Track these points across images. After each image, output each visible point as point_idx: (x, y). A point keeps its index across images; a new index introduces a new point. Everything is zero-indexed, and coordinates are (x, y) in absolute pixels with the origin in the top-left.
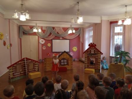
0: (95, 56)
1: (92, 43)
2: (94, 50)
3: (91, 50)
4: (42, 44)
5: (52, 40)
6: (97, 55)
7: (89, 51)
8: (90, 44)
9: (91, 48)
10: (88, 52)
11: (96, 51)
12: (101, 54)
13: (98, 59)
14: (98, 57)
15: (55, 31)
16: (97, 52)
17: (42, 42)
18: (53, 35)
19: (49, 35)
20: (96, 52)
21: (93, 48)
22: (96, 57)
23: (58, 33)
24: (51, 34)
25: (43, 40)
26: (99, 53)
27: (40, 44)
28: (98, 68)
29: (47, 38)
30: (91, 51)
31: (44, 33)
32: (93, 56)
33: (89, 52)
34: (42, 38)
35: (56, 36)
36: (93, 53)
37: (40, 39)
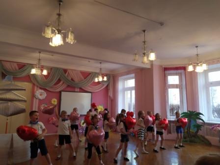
5: (60, 92)
15: (68, 76)
18: (63, 83)
19: (57, 83)
29: (51, 87)
31: (46, 79)
37: (37, 90)
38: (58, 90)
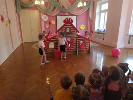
0: (70, 35)
1: (68, 19)
2: (70, 28)
3: (66, 28)
4: (45, 21)
5: (56, 16)
6: (73, 34)
7: (64, 29)
8: (65, 20)
9: (67, 24)
10: (62, 30)
11: (72, 29)
12: (78, 32)
13: (74, 39)
14: (74, 36)
15: (60, 4)
16: (73, 31)
17: (45, 18)
18: (57, 9)
19: (53, 10)
20: (71, 31)
21: (70, 24)
22: (72, 37)
23: (63, 7)
24: (55, 8)
25: (46, 16)
26: (76, 31)
27: (42, 21)
28: (73, 50)
29: (50, 13)
30: (66, 30)
31: (47, 7)
32: (68, 35)
33: (64, 31)
34: (44, 14)
35: (61, 12)
36: (69, 31)
37: (42, 15)
38: (55, 15)
